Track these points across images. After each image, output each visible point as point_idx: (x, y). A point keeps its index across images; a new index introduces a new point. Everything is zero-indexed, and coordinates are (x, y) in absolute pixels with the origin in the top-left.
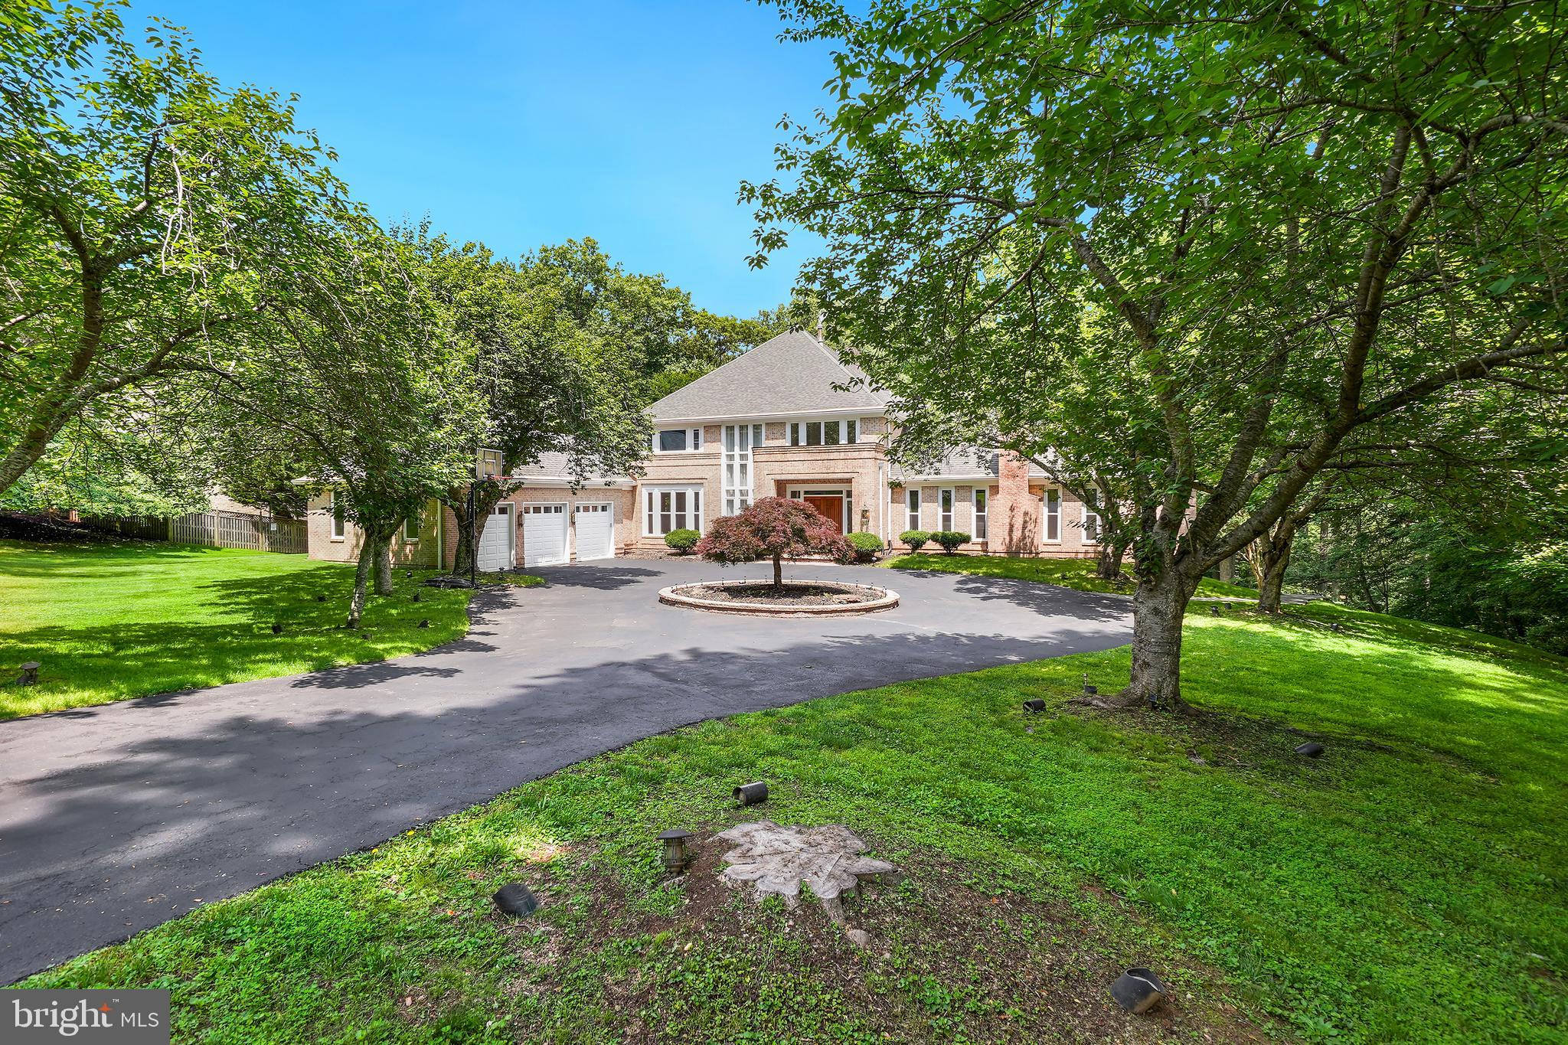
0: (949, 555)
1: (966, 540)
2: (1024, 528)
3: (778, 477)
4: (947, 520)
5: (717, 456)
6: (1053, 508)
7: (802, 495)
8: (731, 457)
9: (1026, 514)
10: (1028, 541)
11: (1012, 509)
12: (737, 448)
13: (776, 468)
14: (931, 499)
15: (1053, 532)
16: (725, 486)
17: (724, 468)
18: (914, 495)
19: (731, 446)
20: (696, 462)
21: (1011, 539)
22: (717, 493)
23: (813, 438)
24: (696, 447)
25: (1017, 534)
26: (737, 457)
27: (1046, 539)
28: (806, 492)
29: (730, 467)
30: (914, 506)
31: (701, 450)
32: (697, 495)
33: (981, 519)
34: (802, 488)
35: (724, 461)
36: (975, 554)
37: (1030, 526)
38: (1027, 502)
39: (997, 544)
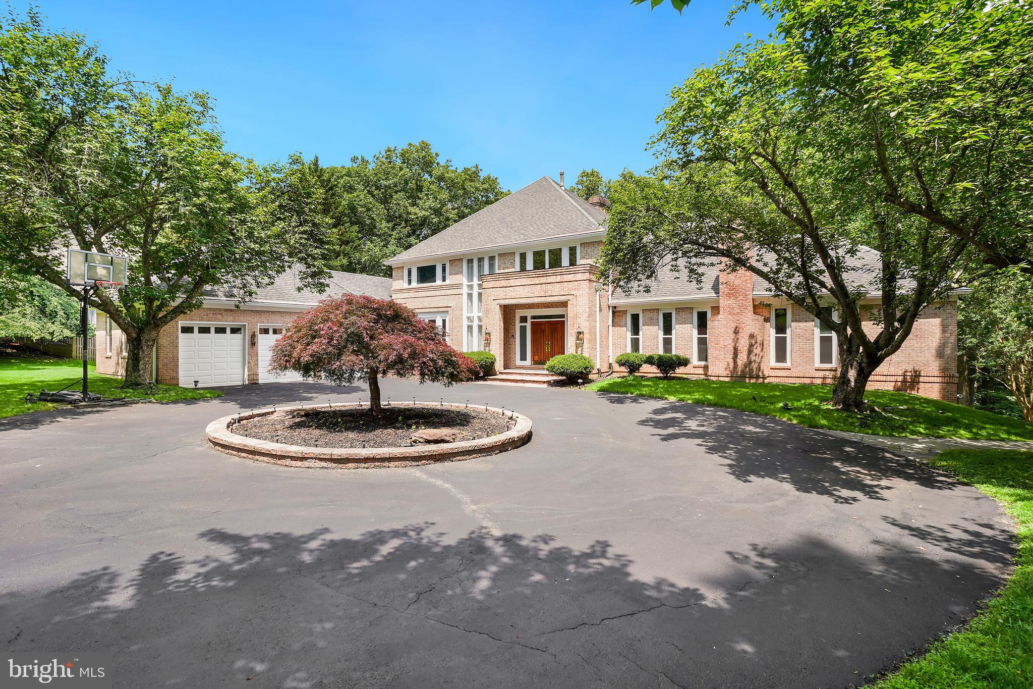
0: (666, 378)
1: (684, 362)
2: (750, 352)
3: (503, 302)
4: (667, 343)
5: (459, 286)
6: (781, 328)
7: (529, 320)
8: (471, 287)
9: (752, 336)
10: (755, 366)
11: (736, 332)
12: (475, 279)
13: (501, 293)
14: (651, 322)
15: (781, 355)
16: (465, 314)
17: (465, 297)
18: (635, 318)
19: (470, 277)
20: (443, 292)
21: (735, 362)
22: (460, 318)
23: (539, 264)
24: (444, 279)
25: (742, 358)
26: (476, 288)
27: (773, 363)
28: (533, 317)
29: (470, 296)
30: (636, 330)
31: (447, 282)
32: (444, 321)
33: (702, 343)
34: (529, 313)
35: (465, 291)
36: (695, 378)
37: (757, 350)
38: (751, 323)
39: (720, 368)
